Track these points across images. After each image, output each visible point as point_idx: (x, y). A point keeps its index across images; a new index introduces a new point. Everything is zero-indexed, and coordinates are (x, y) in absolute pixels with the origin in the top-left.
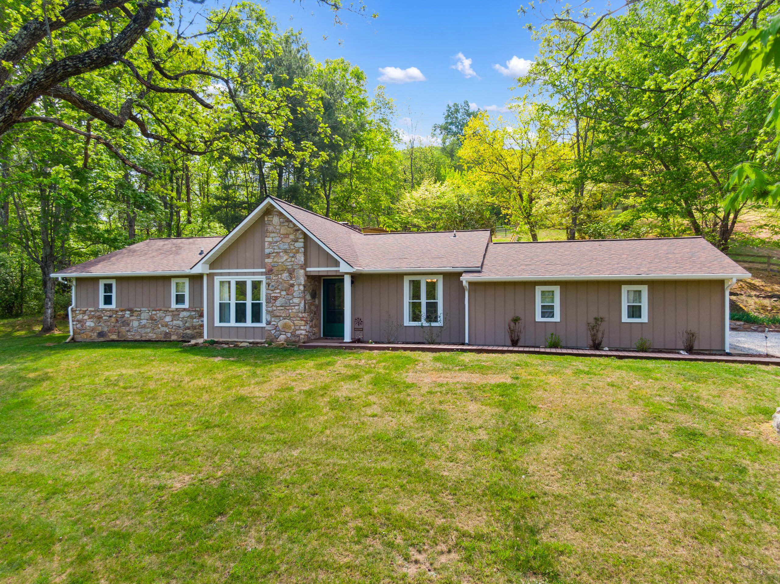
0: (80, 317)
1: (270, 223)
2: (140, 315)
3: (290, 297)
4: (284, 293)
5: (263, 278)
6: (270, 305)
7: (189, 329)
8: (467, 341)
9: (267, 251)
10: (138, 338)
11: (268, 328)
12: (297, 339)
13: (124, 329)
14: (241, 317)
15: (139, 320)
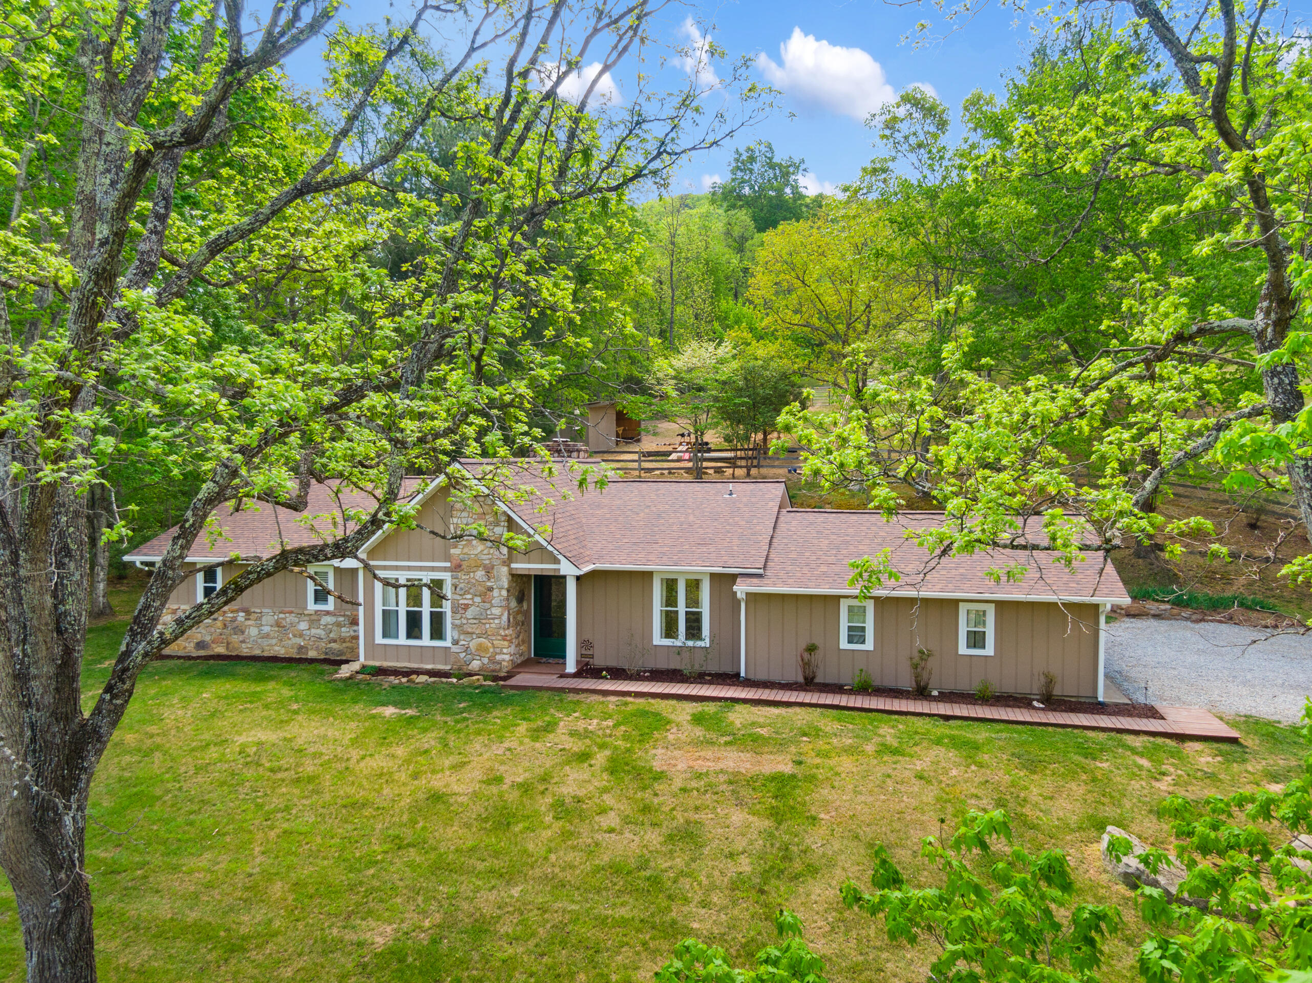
0: (167, 618)
2: (260, 619)
3: (487, 605)
4: (478, 599)
5: (446, 576)
6: (458, 616)
7: (335, 641)
8: (743, 674)
10: (257, 652)
11: (455, 649)
12: (498, 667)
13: (235, 639)
14: (414, 631)
15: (258, 626)
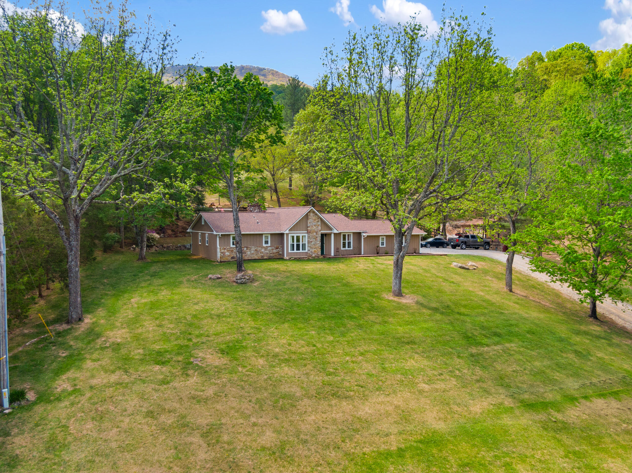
0: (223, 251)
1: (310, 215)
2: (251, 249)
3: (316, 241)
5: (306, 235)
6: (308, 244)
8: (362, 253)
9: (308, 225)
10: (250, 258)
11: (309, 252)
12: (319, 256)
14: (298, 249)
15: (250, 251)
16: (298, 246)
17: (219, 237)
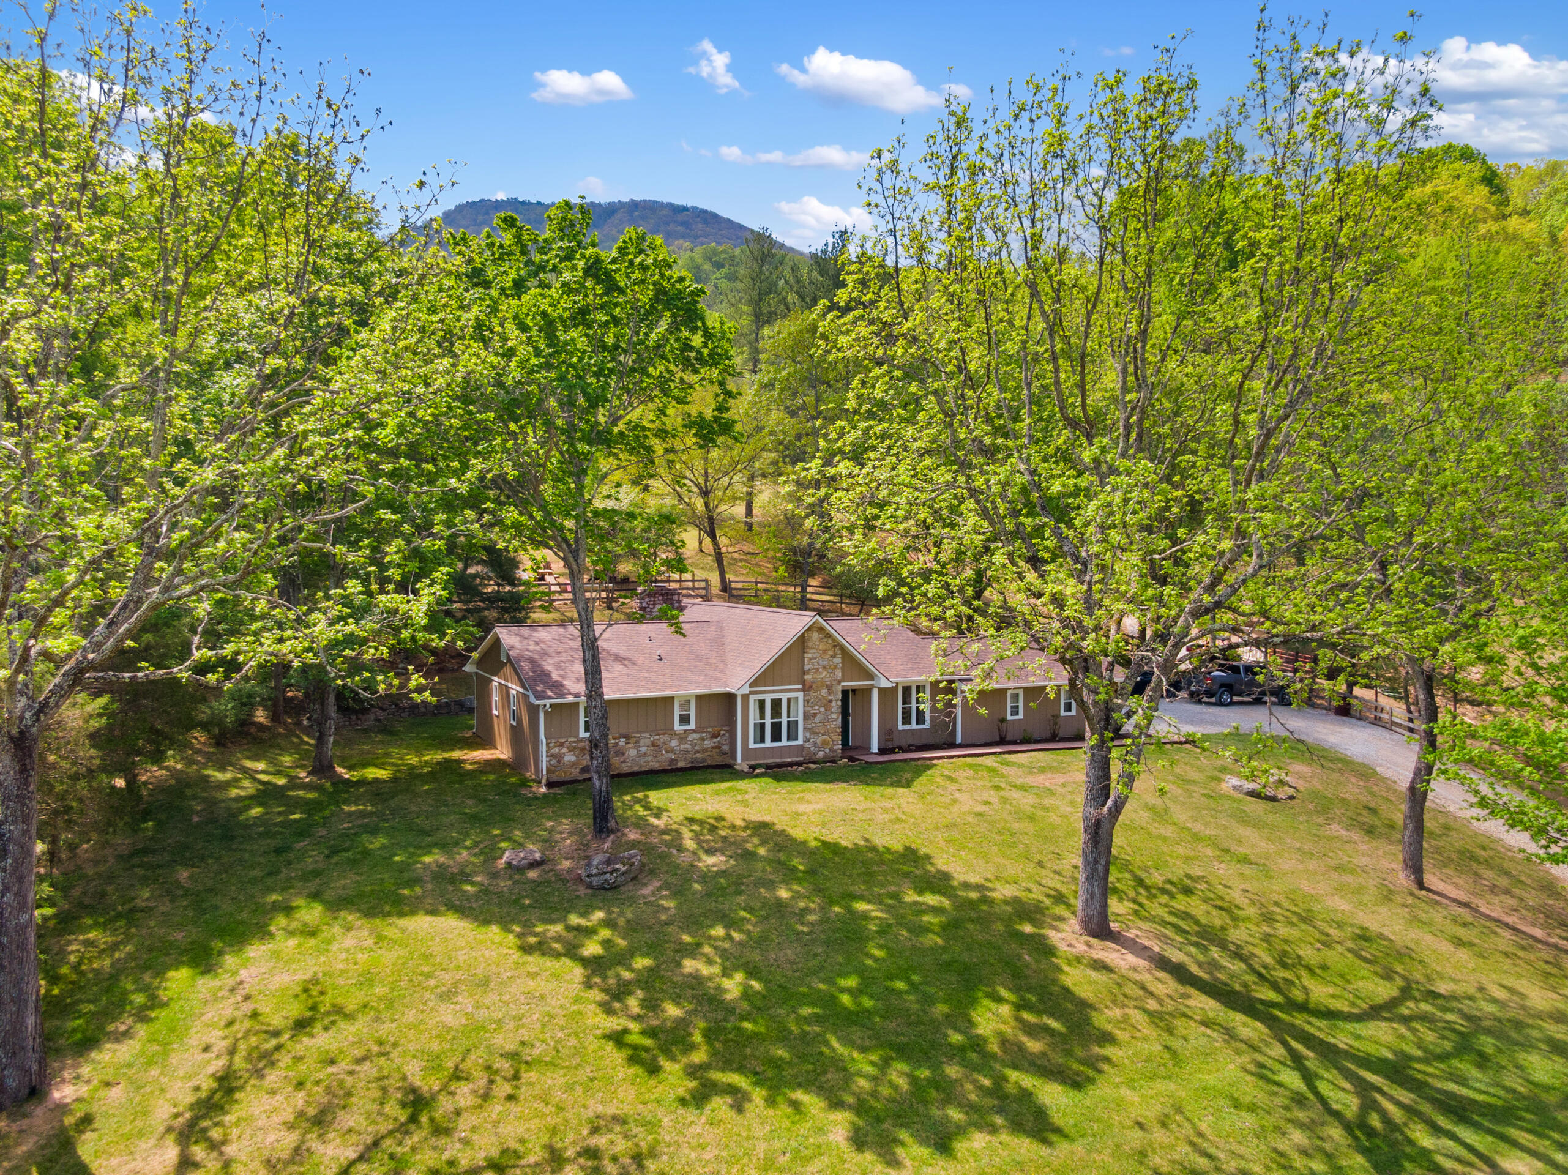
0: (556, 750)
1: (810, 639)
2: (638, 741)
4: (822, 709)
5: (800, 695)
6: (807, 722)
8: (959, 740)
9: (806, 668)
10: (636, 769)
11: (807, 745)
12: (835, 754)
14: (776, 737)
15: (637, 748)
16: (776, 728)
17: (546, 712)
